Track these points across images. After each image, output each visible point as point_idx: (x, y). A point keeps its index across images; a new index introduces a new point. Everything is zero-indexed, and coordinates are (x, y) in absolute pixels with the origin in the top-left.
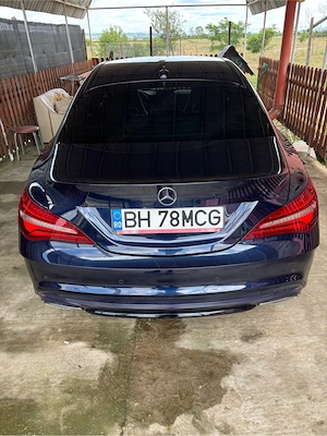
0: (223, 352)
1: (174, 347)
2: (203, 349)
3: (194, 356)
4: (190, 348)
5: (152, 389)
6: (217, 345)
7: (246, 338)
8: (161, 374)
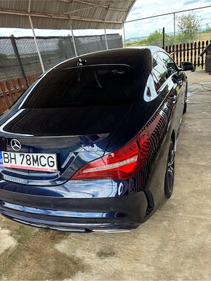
0: (79, 259)
1: (52, 247)
2: (68, 254)
3: (59, 257)
4: (61, 251)
5: (21, 272)
6: (79, 254)
7: (102, 254)
8: (32, 264)
